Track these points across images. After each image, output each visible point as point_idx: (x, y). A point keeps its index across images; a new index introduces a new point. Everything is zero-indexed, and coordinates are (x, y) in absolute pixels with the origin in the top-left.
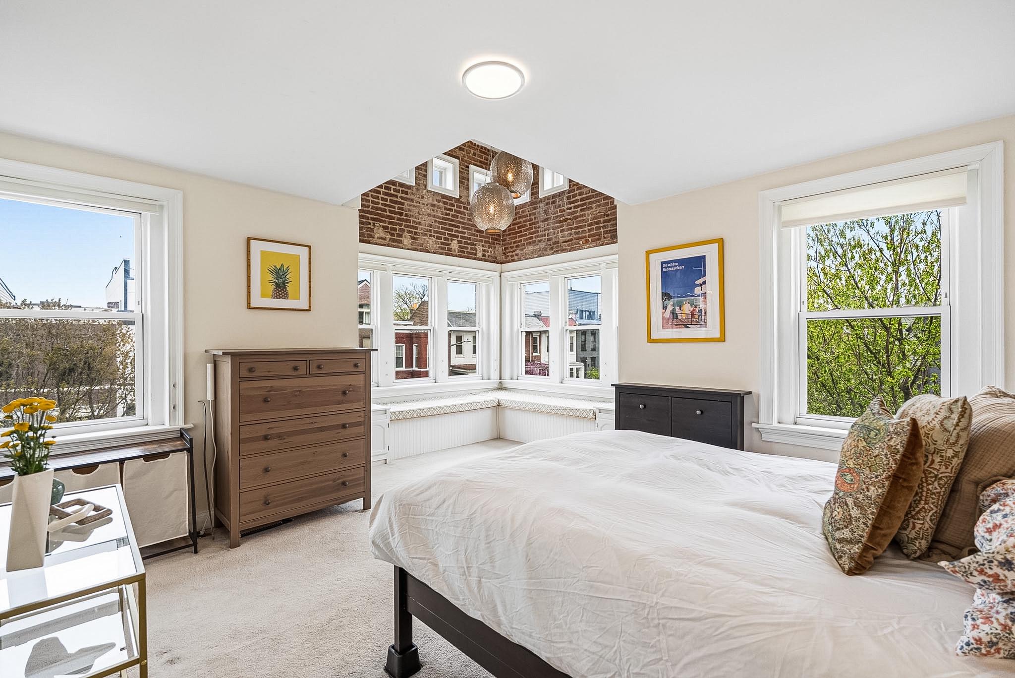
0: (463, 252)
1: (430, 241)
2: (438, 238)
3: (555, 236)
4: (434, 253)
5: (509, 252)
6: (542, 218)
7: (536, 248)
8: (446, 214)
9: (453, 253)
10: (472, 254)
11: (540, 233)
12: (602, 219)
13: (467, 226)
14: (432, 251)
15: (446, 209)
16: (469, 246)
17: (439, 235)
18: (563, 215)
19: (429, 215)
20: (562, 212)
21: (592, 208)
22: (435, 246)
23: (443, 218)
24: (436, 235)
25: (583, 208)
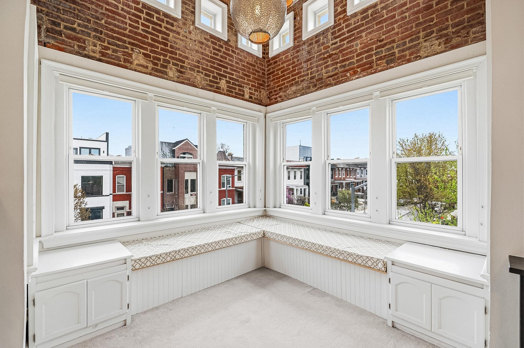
0: (232, 92)
1: (198, 77)
2: (206, 75)
3: (319, 73)
4: (201, 88)
5: (273, 95)
6: (305, 59)
7: (298, 87)
8: (215, 54)
9: (221, 91)
10: (240, 95)
11: (302, 74)
12: (374, 46)
13: (235, 69)
14: (200, 87)
15: (214, 49)
16: (237, 87)
17: (207, 72)
18: (328, 52)
19: (197, 51)
20: (326, 49)
21: (361, 37)
22: (203, 82)
23: (211, 57)
24: (204, 72)
25: (350, 39)
